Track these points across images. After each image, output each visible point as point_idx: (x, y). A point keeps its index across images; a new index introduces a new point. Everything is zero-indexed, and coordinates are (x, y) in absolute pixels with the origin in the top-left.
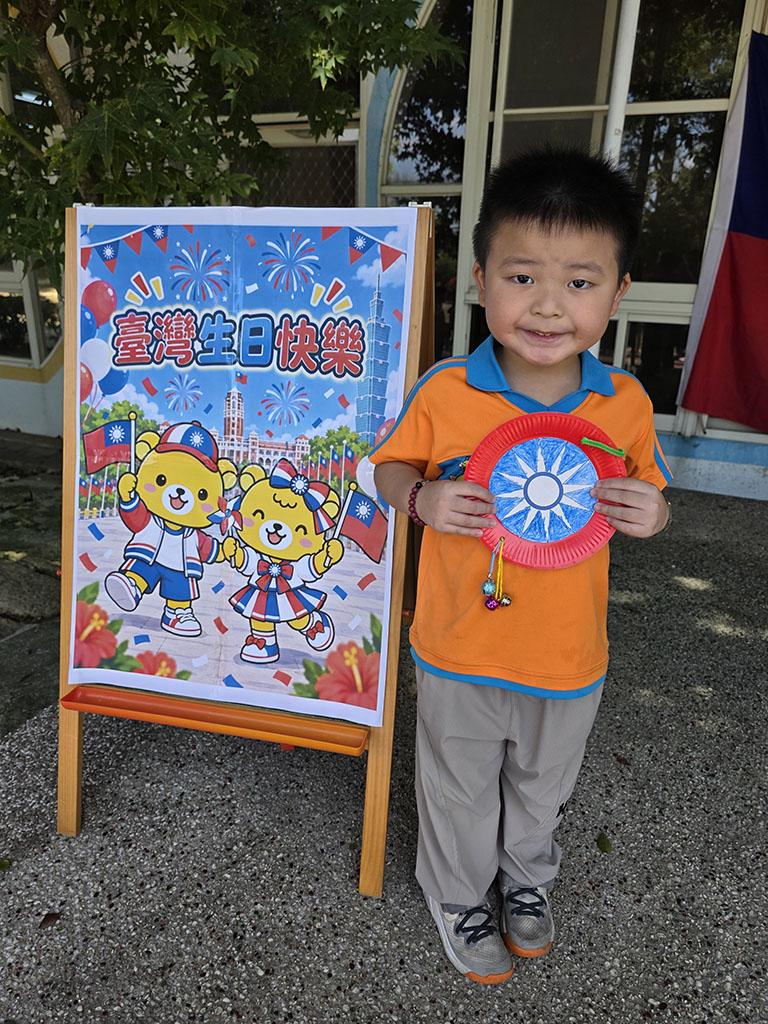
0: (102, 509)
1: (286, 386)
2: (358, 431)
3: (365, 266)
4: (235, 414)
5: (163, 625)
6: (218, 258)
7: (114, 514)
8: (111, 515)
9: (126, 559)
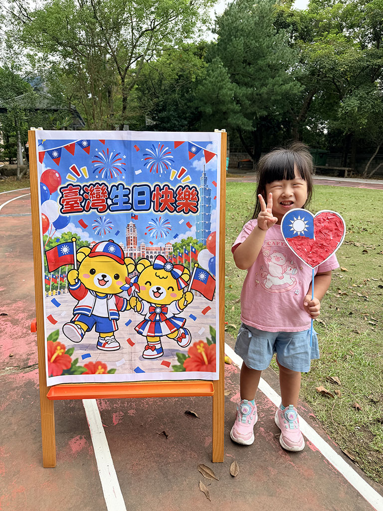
0: (58, 290)
1: (158, 219)
2: (197, 239)
3: (197, 161)
4: (132, 235)
5: (98, 347)
6: (119, 157)
7: (66, 292)
8: (64, 293)
9: (74, 315)
